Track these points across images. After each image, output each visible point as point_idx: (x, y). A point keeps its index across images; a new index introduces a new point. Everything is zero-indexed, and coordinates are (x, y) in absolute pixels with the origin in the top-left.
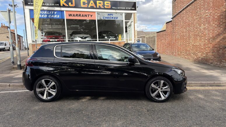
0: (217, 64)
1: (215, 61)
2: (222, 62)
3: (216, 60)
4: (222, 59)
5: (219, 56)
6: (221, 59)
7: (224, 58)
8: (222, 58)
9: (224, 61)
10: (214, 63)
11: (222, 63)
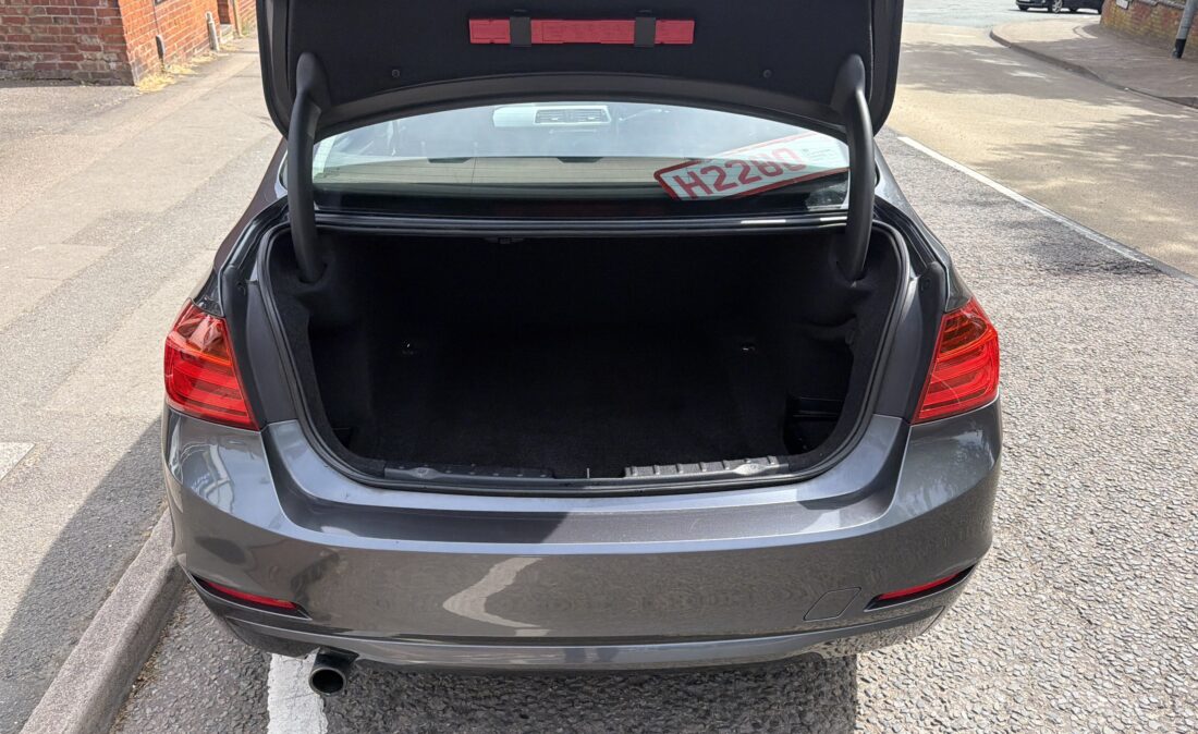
0: (50, 67)
1: (22, 48)
2: (86, 48)
3: (27, 38)
4: (78, 31)
5: (50, 11)
6: (66, 30)
7: (92, 21)
8: (72, 21)
9: (97, 41)
10: (22, 58)
11: (86, 55)
